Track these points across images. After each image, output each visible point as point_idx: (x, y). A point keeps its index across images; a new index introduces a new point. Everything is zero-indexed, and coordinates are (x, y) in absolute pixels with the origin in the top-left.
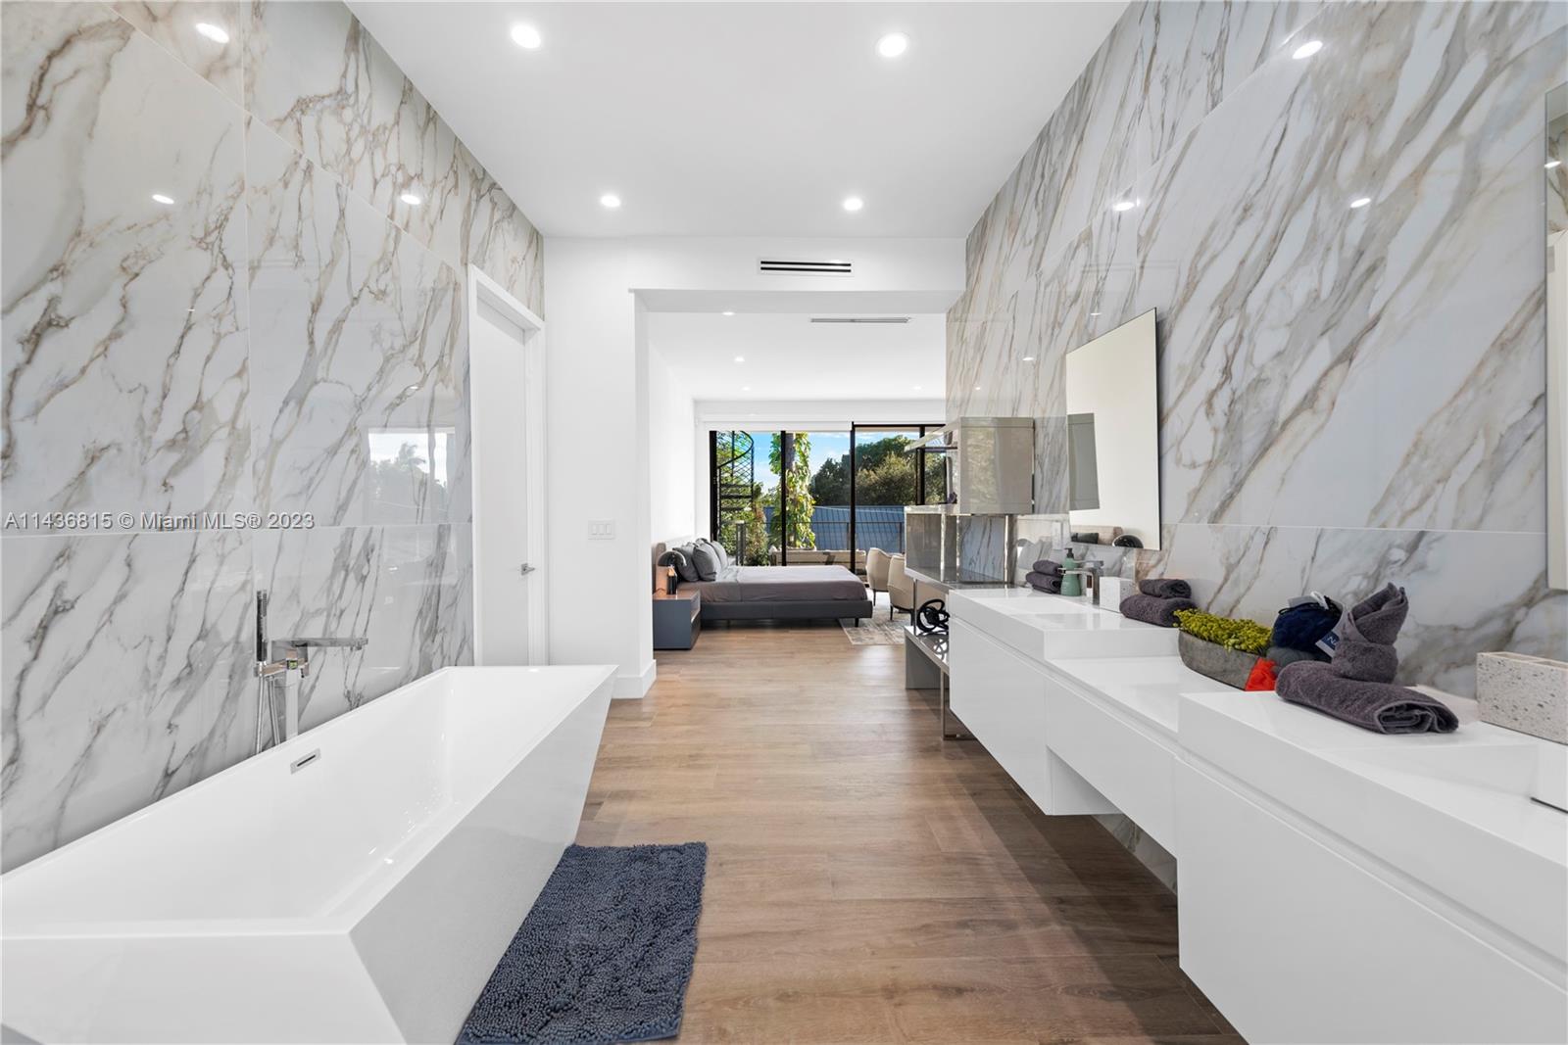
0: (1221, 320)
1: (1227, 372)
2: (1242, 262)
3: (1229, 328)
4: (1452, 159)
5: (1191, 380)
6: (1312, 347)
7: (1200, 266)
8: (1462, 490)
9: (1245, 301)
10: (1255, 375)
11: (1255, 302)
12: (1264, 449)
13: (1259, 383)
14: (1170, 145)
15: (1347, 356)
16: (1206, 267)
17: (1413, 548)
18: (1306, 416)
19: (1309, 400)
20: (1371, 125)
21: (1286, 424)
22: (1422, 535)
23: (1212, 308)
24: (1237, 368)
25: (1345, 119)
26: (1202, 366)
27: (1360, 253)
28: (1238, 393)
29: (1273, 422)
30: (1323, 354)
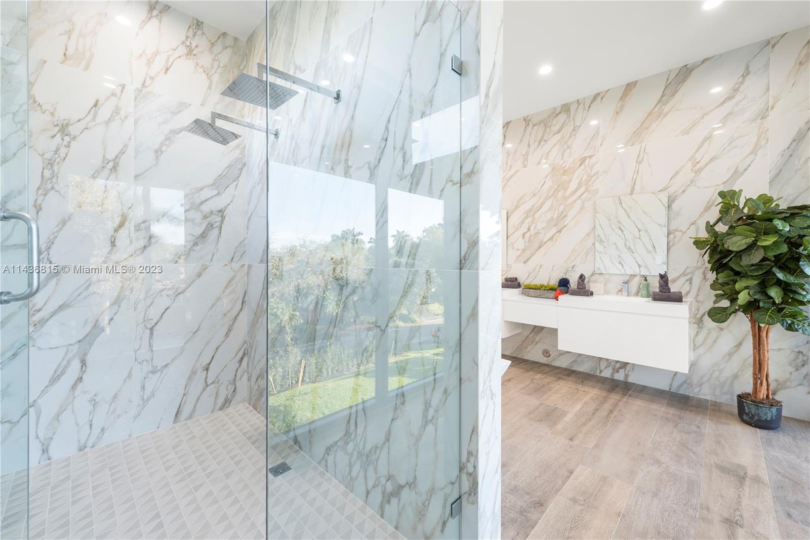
0: (527, 217)
1: (529, 229)
2: (533, 206)
3: (529, 220)
4: (578, 204)
5: (517, 230)
6: (552, 228)
7: (520, 203)
8: (581, 258)
9: (534, 215)
10: (537, 231)
11: (537, 215)
12: (540, 248)
13: (537, 233)
14: (509, 170)
15: (560, 231)
16: (522, 204)
17: (573, 268)
18: (550, 242)
19: (551, 239)
20: (564, 190)
21: (545, 243)
22: (575, 265)
23: (524, 214)
24: (532, 228)
25: (559, 186)
26: (521, 226)
27: (562, 213)
28: (532, 235)
29: (542, 242)
30: (554, 230)
